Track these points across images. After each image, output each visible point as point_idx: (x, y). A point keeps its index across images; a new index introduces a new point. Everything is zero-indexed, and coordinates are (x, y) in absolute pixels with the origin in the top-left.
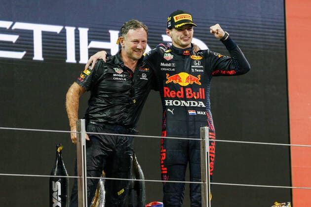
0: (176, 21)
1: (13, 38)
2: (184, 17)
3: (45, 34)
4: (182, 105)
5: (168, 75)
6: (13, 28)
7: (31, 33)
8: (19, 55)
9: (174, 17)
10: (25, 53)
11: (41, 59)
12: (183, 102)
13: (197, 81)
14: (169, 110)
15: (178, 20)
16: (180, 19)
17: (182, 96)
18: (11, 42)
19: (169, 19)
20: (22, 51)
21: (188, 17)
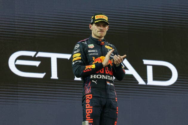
0: (96, 19)
1: (37, 64)
2: (102, 17)
3: (59, 60)
4: (103, 78)
5: (94, 58)
6: (37, 56)
7: (49, 59)
8: (41, 76)
9: (96, 16)
10: (45, 74)
11: (57, 78)
12: (103, 76)
13: (111, 63)
14: (93, 81)
15: (98, 18)
16: (99, 18)
17: (103, 72)
18: (35, 66)
19: (93, 17)
20: (43, 73)
21: (106, 18)
